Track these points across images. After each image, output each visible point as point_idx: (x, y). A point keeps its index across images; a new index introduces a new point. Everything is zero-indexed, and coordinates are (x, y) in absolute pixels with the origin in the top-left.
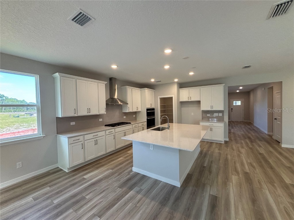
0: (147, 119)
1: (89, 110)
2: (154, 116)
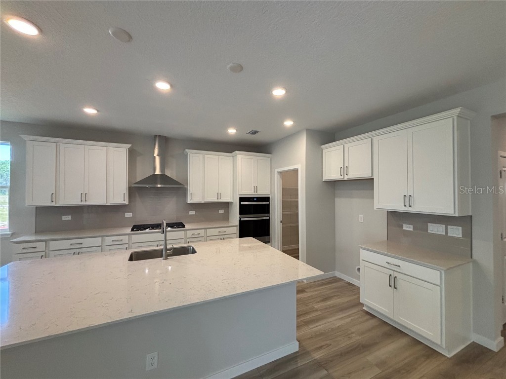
2: (266, 215)
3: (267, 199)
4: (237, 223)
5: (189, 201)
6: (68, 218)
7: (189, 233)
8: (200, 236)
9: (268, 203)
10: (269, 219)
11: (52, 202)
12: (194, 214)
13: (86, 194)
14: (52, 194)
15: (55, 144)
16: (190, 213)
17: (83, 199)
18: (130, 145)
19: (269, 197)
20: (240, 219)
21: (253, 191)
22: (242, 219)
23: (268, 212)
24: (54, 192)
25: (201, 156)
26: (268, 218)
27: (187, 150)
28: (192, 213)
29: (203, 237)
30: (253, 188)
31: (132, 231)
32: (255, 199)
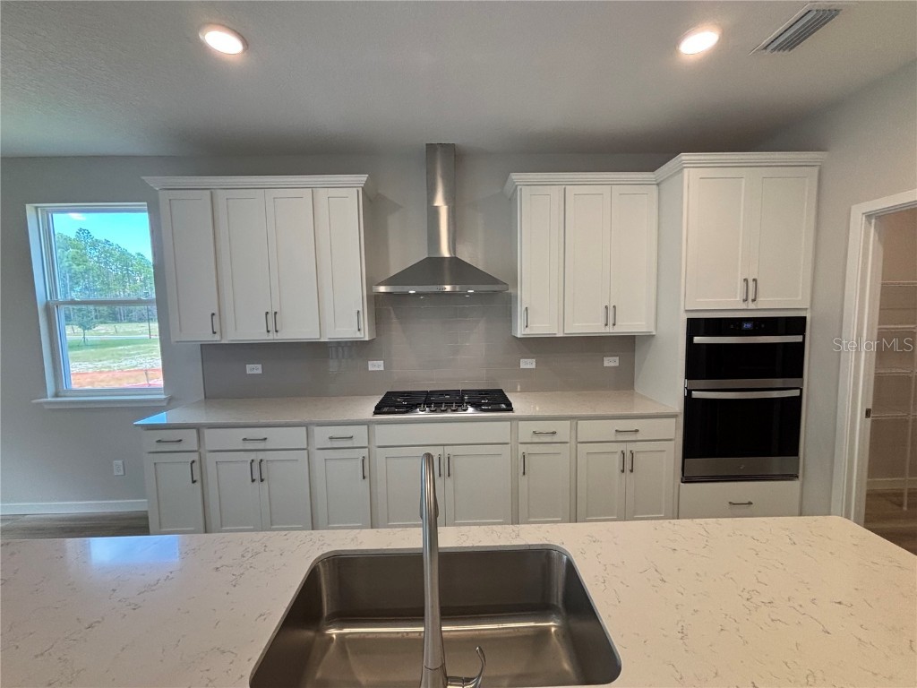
0: (689, 400)
1: (272, 318)
3: (796, 324)
4: (677, 406)
5: (520, 332)
6: (254, 369)
7: (526, 430)
8: (555, 439)
9: (798, 339)
10: (800, 398)
11: (214, 333)
12: (534, 366)
13: (276, 313)
14: (213, 314)
15: (208, 192)
16: (523, 366)
17: (271, 327)
18: (363, 178)
19: (805, 318)
20: (689, 392)
21: (739, 297)
22: (696, 394)
23: (799, 373)
24: (216, 311)
25: (555, 192)
26: (796, 393)
27: (515, 176)
28: (528, 364)
29: (567, 443)
30: (740, 285)
31: (375, 413)
32: (747, 326)
